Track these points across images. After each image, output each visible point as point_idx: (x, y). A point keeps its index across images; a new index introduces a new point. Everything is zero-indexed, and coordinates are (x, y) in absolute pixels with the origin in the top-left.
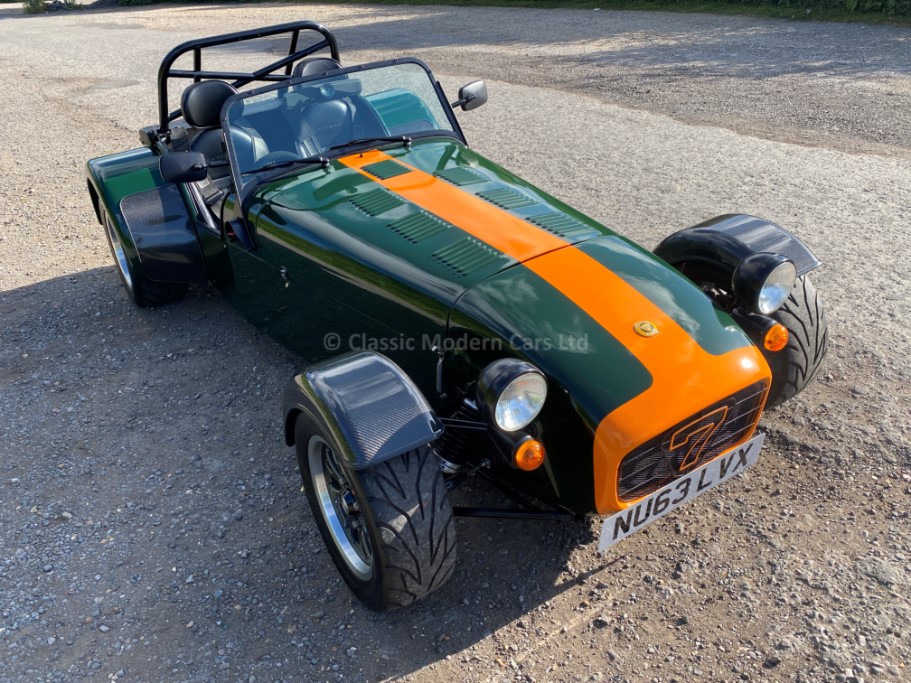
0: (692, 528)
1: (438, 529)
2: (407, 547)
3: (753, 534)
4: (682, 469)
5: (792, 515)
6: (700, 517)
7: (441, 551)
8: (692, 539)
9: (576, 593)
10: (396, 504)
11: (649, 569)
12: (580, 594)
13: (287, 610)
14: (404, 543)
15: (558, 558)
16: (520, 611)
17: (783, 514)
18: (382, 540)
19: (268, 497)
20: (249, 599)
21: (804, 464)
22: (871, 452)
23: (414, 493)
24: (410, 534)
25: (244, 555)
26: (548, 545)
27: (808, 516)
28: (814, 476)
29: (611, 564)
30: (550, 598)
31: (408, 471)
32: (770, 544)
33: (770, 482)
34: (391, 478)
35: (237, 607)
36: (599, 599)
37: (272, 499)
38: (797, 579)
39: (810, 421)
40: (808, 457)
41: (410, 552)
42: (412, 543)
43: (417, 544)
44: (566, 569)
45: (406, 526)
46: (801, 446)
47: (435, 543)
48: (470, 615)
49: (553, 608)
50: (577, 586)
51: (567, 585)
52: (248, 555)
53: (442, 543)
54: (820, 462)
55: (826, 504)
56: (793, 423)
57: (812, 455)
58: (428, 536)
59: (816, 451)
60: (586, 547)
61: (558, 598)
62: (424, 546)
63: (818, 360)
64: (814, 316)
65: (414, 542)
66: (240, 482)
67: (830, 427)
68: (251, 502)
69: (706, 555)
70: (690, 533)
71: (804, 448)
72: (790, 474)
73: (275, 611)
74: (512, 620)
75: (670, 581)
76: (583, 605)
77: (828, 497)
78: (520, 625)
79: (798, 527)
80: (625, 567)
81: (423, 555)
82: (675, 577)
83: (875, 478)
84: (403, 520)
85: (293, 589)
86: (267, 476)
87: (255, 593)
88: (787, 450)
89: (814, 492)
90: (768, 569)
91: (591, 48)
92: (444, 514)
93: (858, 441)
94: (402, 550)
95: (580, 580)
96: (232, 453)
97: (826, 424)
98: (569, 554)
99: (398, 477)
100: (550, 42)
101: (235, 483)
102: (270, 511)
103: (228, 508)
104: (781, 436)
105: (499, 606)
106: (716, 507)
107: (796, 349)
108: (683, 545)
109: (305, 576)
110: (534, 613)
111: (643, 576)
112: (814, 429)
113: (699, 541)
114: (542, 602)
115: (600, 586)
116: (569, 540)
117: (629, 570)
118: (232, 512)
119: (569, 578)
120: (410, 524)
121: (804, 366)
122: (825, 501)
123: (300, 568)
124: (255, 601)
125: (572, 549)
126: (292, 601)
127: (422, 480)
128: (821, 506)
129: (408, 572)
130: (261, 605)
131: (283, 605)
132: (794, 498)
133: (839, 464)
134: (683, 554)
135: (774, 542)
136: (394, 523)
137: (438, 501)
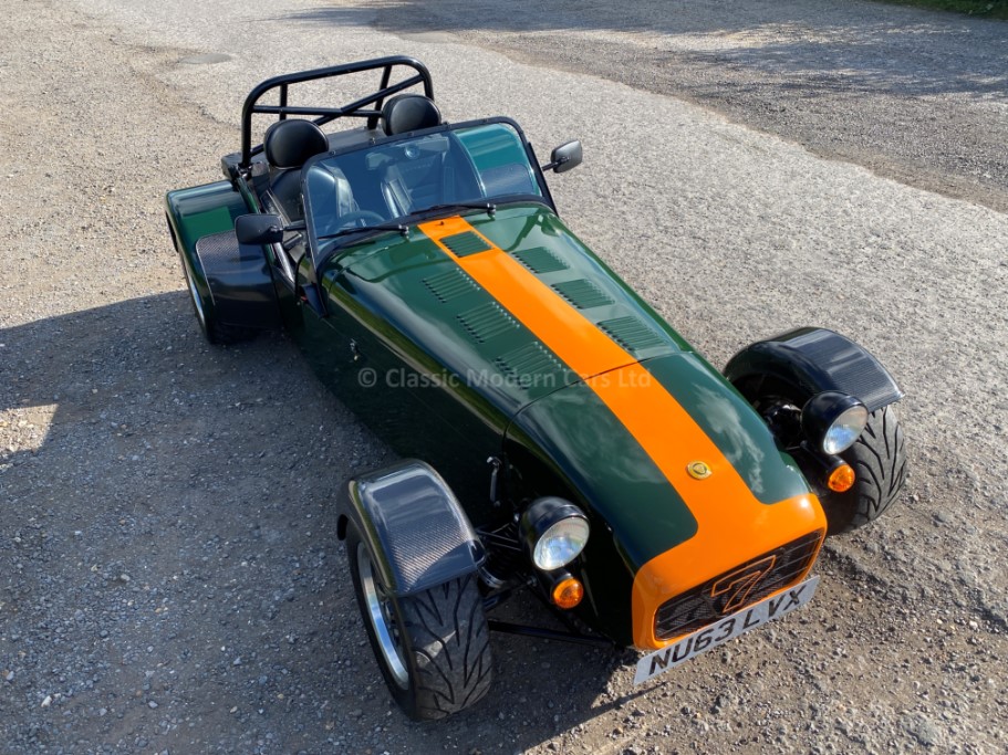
0: (740, 659)
1: (473, 655)
2: (440, 671)
3: (800, 672)
4: (725, 611)
5: (845, 656)
6: (750, 647)
7: (475, 675)
8: (738, 672)
9: (611, 718)
10: (432, 630)
11: (689, 700)
12: (616, 719)
13: (328, 705)
14: (437, 667)
15: (599, 678)
16: (553, 733)
17: (835, 653)
18: (417, 664)
19: (320, 579)
20: (292, 688)
21: (868, 598)
22: (942, 591)
23: (452, 621)
24: (445, 659)
25: (291, 640)
26: (591, 662)
27: (860, 658)
28: (876, 612)
29: (651, 689)
30: (584, 721)
31: (447, 597)
32: (816, 686)
33: (829, 615)
34: (429, 604)
35: (280, 696)
36: (633, 727)
37: (324, 581)
38: (836, 728)
39: (883, 548)
40: (874, 590)
41: (443, 676)
42: (446, 669)
43: (451, 668)
44: (605, 691)
45: (440, 652)
46: (869, 576)
47: (469, 668)
48: (503, 731)
49: (586, 732)
50: (614, 711)
51: (604, 708)
52: (296, 640)
53: (477, 667)
54: (885, 597)
55: (883, 646)
56: (865, 549)
57: (878, 588)
58: (462, 662)
59: (883, 584)
60: (629, 668)
61: (593, 721)
62: (458, 671)
63: (893, 492)
64: (892, 448)
65: (448, 667)
66: (295, 558)
67: (904, 558)
68: (304, 581)
69: (748, 691)
70: (737, 664)
71: (872, 579)
72: (852, 609)
73: (316, 704)
74: (544, 740)
75: (708, 716)
76: (616, 732)
77: (886, 640)
78: (551, 747)
79: (848, 669)
80: (665, 695)
81: (457, 679)
82: (714, 711)
83: (940, 622)
84: (438, 645)
85: (335, 683)
86: (322, 554)
87: (298, 683)
88: (854, 579)
89: (872, 631)
90: (809, 713)
91: (730, 42)
92: (479, 641)
93: (930, 578)
94: (435, 674)
95: (617, 704)
96: (290, 524)
97: (900, 554)
98: (611, 674)
99: (437, 603)
100: (685, 30)
101: (289, 558)
102: (321, 594)
103: (280, 586)
104: (850, 563)
105: (533, 724)
106: (768, 638)
107: (869, 482)
108: (727, 677)
109: (349, 670)
110: (567, 735)
111: (681, 707)
112: (886, 559)
113: (744, 675)
114: (577, 724)
115: (636, 714)
116: (613, 660)
117: (668, 698)
118: (284, 591)
119: (607, 701)
120: (445, 650)
121: (876, 498)
122: (882, 643)
123: (345, 660)
124: (297, 691)
125: (615, 669)
126: (332, 695)
127: (460, 608)
128: (876, 649)
129: (441, 694)
130: (303, 696)
131: (325, 699)
132: (850, 636)
133: (904, 602)
134: (724, 686)
135: (820, 684)
136: (429, 649)
137: (475, 628)
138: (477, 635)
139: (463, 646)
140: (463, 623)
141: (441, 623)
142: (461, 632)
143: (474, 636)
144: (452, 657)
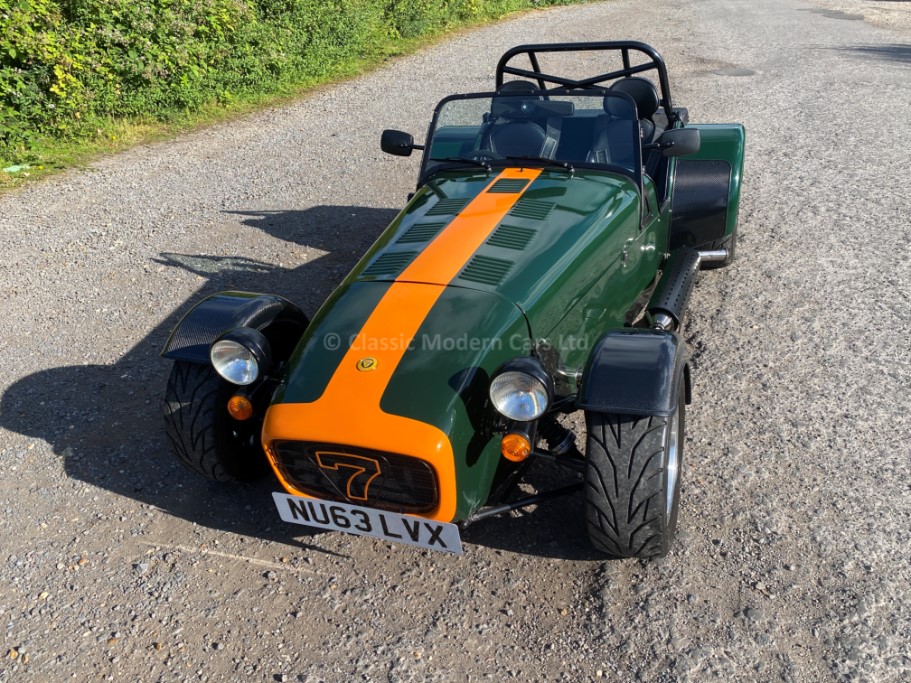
2: (175, 425)
3: (435, 616)
4: (351, 497)
5: (481, 633)
6: (433, 579)
7: (199, 445)
9: (293, 551)
10: (178, 393)
11: (345, 576)
12: (293, 554)
14: (174, 421)
16: (255, 535)
17: (478, 626)
21: (574, 617)
22: (642, 657)
24: (179, 418)
27: (491, 643)
28: (559, 628)
29: (337, 555)
30: (278, 541)
31: (197, 378)
32: (428, 632)
36: (294, 564)
39: (651, 595)
40: (589, 616)
41: (177, 431)
43: (182, 428)
44: (314, 537)
45: (178, 411)
46: (602, 605)
48: (238, 515)
49: (270, 547)
50: (300, 549)
51: (298, 544)
53: (200, 440)
54: (587, 626)
55: (521, 650)
56: (635, 586)
57: (594, 617)
58: (190, 428)
59: (602, 617)
61: (282, 545)
62: (187, 433)
65: (180, 425)
67: (653, 613)
71: (600, 608)
72: (547, 613)
74: (245, 535)
75: (338, 591)
76: (282, 559)
78: (243, 540)
79: (468, 641)
80: (338, 563)
81: (186, 439)
82: (344, 592)
83: (600, 673)
84: (178, 406)
88: (588, 599)
89: (532, 636)
90: (394, 640)
92: (205, 420)
93: (650, 641)
95: (307, 547)
97: (656, 609)
104: (603, 586)
106: (453, 583)
110: (259, 541)
113: (398, 588)
114: (272, 540)
115: (306, 560)
119: (306, 542)
120: (181, 412)
127: (200, 389)
132: (510, 626)
136: (172, 404)
137: (203, 409)
138: (204, 415)
139: (192, 416)
140: (197, 400)
141: (184, 392)
142: (193, 406)
143: (201, 414)
144: (183, 420)
